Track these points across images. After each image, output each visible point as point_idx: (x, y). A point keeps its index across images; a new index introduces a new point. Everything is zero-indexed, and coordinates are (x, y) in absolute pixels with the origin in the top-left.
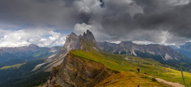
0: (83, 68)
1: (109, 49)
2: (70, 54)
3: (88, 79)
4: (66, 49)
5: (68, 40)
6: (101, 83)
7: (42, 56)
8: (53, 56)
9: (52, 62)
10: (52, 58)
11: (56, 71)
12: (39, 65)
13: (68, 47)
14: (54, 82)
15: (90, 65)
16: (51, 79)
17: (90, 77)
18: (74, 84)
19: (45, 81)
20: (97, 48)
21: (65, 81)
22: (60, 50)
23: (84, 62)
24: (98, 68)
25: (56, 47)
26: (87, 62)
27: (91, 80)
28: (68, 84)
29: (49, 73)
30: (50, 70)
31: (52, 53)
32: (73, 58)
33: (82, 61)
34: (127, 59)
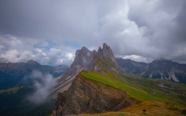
0: (97, 96)
1: (134, 71)
2: (80, 76)
4: (75, 69)
5: (78, 57)
11: (63, 98)
13: (78, 66)
14: (61, 114)
15: (106, 92)
17: (106, 108)
19: (50, 112)
20: (117, 69)
23: (99, 88)
26: (102, 87)
29: (54, 100)
32: (84, 81)
33: (96, 86)
34: (161, 86)
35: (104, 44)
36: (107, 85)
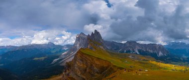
0: (91, 65)
1: (115, 48)
2: (79, 52)
3: (96, 74)
4: (76, 47)
5: (78, 39)
6: (107, 78)
7: (57, 52)
8: (65, 53)
9: (65, 58)
10: (65, 55)
11: (69, 66)
12: (56, 60)
13: (78, 45)
14: (68, 75)
15: (98, 63)
16: (66, 72)
17: (97, 73)
18: (85, 77)
19: (61, 73)
20: (104, 47)
21: (76, 75)
22: (71, 48)
23: (93, 60)
24: (105, 66)
25: (68, 46)
26: (95, 59)
27: (99, 75)
28: (79, 77)
29: (63, 66)
30: (64, 64)
31: (65, 51)
32: (82, 55)
33: (90, 59)
34: (130, 57)
35: (96, 31)
36: (98, 58)
